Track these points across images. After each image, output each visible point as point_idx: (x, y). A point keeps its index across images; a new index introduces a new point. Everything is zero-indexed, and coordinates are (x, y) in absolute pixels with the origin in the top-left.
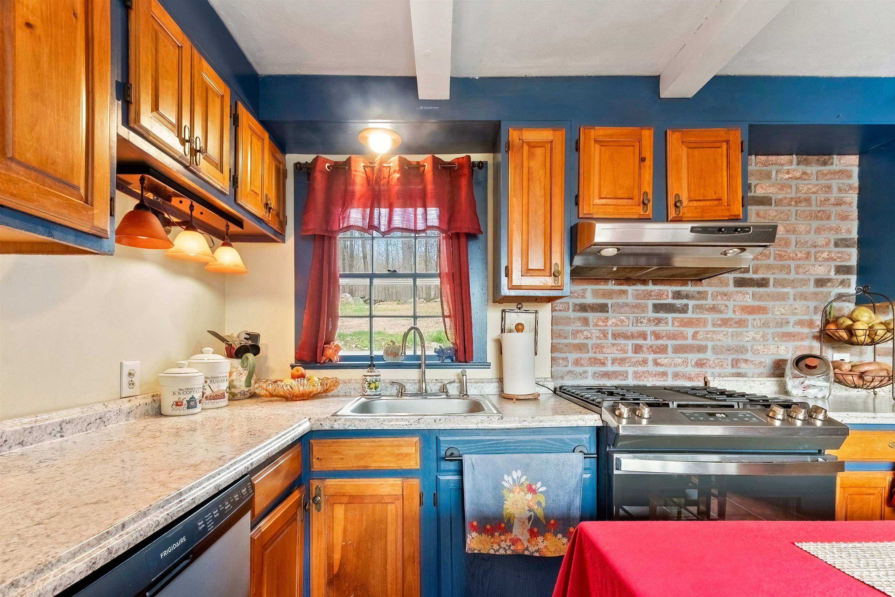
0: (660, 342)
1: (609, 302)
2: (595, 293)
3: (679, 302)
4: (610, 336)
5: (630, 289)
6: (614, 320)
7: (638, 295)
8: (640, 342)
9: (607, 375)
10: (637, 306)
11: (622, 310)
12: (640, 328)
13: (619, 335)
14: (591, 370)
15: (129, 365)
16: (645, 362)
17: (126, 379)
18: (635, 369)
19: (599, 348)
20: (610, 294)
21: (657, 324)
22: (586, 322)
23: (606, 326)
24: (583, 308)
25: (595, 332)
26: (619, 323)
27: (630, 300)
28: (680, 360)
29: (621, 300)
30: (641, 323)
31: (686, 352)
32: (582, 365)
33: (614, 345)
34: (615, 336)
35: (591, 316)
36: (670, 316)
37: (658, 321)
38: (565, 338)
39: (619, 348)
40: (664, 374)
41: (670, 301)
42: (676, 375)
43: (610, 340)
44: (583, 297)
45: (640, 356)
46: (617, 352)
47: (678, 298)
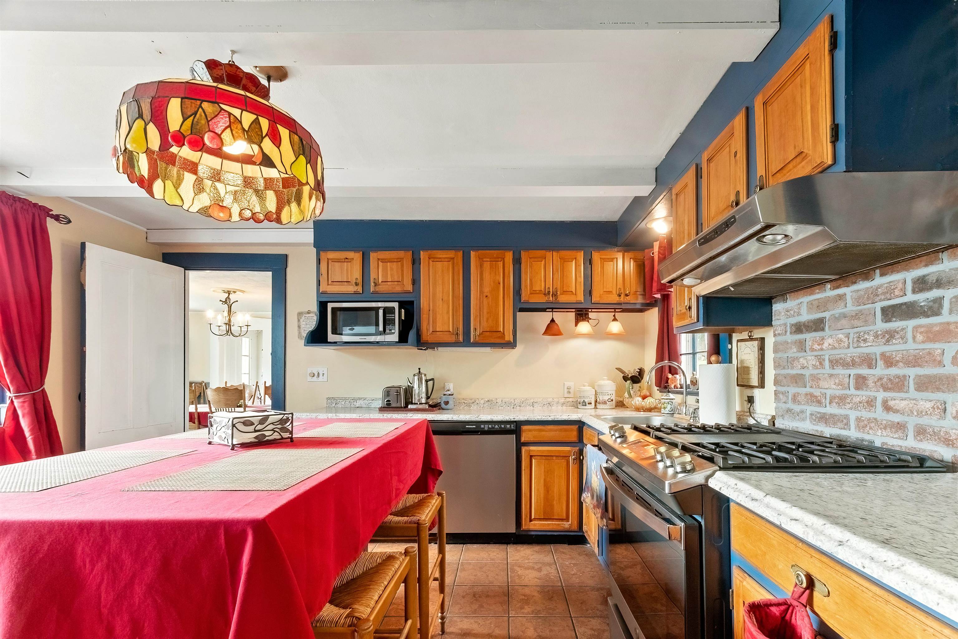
0: (893, 371)
1: (827, 315)
2: (811, 307)
3: (922, 298)
4: (827, 363)
5: (847, 291)
6: (830, 341)
7: (859, 298)
8: (864, 371)
9: (824, 418)
10: (857, 316)
11: (839, 325)
12: (865, 350)
13: (837, 361)
14: (810, 409)
15: (567, 384)
16: (870, 403)
17: (566, 390)
18: (859, 414)
19: (815, 378)
20: (822, 305)
21: (888, 341)
22: (802, 346)
23: (822, 349)
24: (799, 328)
25: (813, 361)
26: (836, 345)
27: (851, 308)
28: (929, 405)
29: (838, 311)
30: (865, 340)
31: (938, 389)
32: (799, 403)
33: (831, 376)
34: (834, 363)
35: (809, 337)
36: (911, 324)
37: (890, 335)
38: (784, 368)
39: (837, 381)
40: (900, 427)
41: (910, 297)
42: (921, 432)
43: (827, 369)
44: (799, 314)
45: (863, 395)
46: (834, 387)
47: (921, 290)
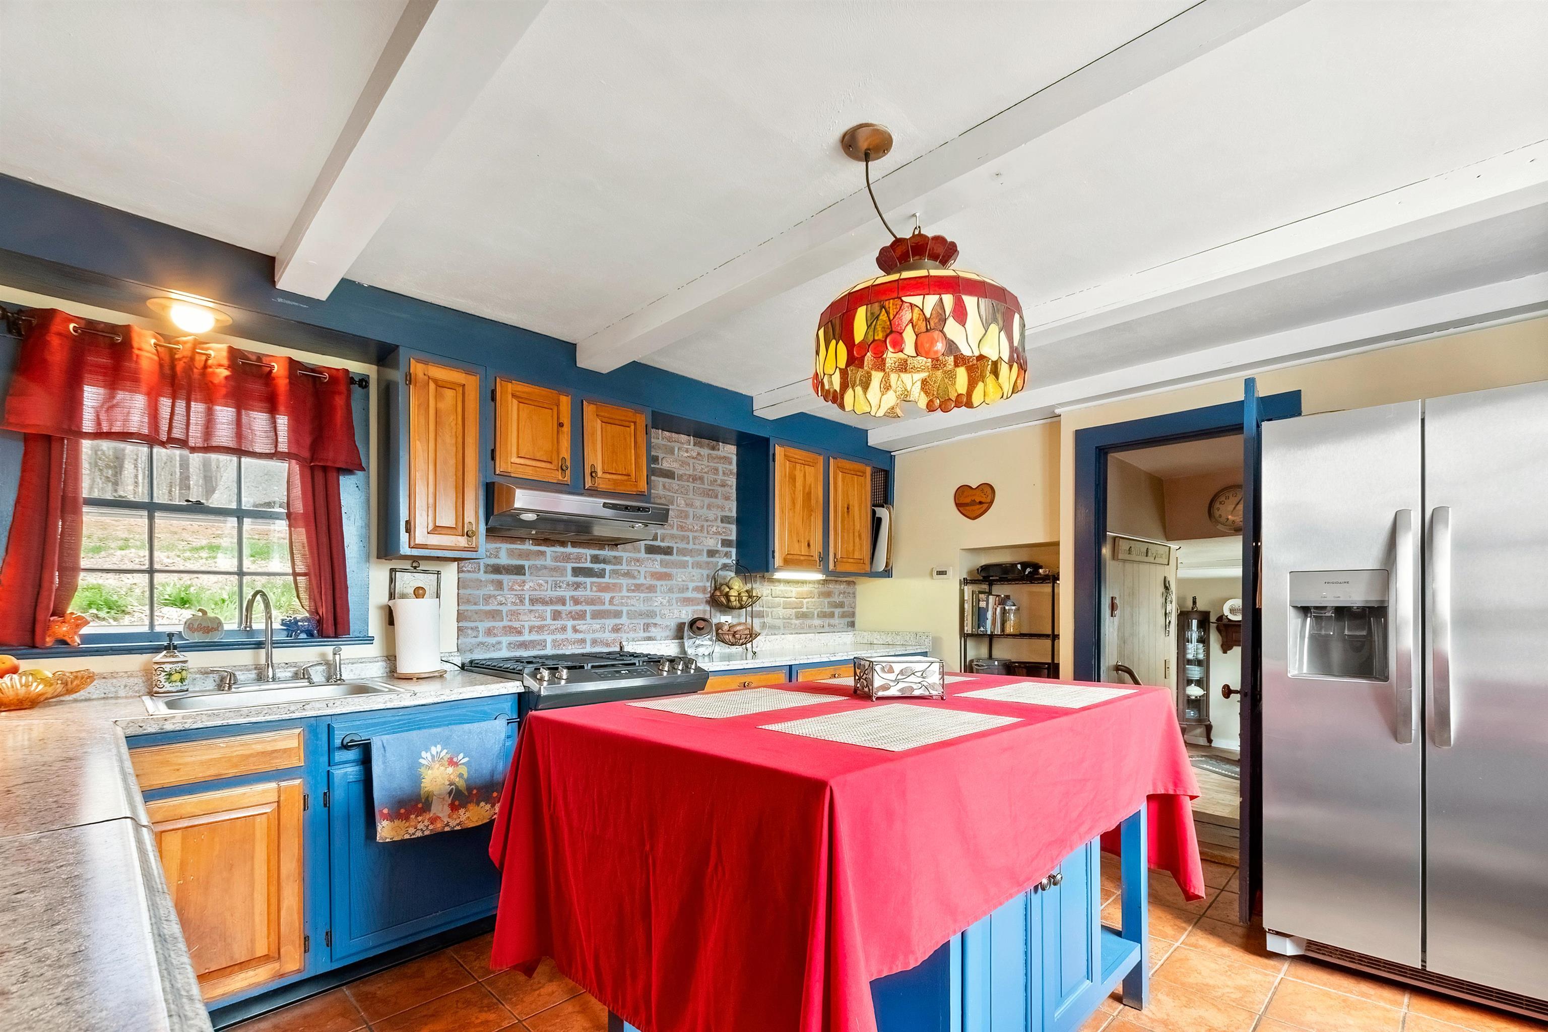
0: (579, 608)
1: (526, 564)
2: (511, 553)
3: (596, 566)
4: (527, 601)
5: (549, 550)
6: (531, 584)
7: (557, 557)
8: (559, 608)
9: (524, 645)
10: (556, 569)
11: (540, 573)
12: (560, 593)
13: (537, 600)
14: (505, 640)
16: (564, 629)
18: (554, 637)
19: (514, 614)
20: (527, 555)
21: (576, 589)
22: (499, 585)
23: (523, 590)
24: (497, 569)
25: (511, 598)
26: (537, 588)
27: (549, 562)
28: (598, 626)
29: (539, 563)
30: (560, 587)
31: (603, 618)
32: (495, 635)
33: (531, 611)
34: (533, 601)
35: (506, 579)
36: (589, 580)
37: (577, 586)
38: (475, 604)
39: (537, 615)
40: (583, 641)
41: (588, 565)
42: (594, 642)
43: (527, 606)
44: (497, 557)
45: (559, 623)
46: (534, 619)
47: (596, 563)
